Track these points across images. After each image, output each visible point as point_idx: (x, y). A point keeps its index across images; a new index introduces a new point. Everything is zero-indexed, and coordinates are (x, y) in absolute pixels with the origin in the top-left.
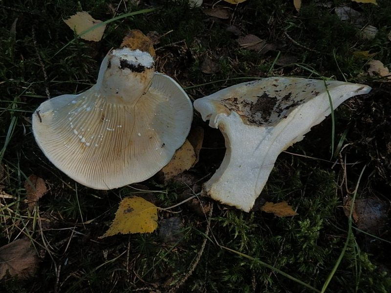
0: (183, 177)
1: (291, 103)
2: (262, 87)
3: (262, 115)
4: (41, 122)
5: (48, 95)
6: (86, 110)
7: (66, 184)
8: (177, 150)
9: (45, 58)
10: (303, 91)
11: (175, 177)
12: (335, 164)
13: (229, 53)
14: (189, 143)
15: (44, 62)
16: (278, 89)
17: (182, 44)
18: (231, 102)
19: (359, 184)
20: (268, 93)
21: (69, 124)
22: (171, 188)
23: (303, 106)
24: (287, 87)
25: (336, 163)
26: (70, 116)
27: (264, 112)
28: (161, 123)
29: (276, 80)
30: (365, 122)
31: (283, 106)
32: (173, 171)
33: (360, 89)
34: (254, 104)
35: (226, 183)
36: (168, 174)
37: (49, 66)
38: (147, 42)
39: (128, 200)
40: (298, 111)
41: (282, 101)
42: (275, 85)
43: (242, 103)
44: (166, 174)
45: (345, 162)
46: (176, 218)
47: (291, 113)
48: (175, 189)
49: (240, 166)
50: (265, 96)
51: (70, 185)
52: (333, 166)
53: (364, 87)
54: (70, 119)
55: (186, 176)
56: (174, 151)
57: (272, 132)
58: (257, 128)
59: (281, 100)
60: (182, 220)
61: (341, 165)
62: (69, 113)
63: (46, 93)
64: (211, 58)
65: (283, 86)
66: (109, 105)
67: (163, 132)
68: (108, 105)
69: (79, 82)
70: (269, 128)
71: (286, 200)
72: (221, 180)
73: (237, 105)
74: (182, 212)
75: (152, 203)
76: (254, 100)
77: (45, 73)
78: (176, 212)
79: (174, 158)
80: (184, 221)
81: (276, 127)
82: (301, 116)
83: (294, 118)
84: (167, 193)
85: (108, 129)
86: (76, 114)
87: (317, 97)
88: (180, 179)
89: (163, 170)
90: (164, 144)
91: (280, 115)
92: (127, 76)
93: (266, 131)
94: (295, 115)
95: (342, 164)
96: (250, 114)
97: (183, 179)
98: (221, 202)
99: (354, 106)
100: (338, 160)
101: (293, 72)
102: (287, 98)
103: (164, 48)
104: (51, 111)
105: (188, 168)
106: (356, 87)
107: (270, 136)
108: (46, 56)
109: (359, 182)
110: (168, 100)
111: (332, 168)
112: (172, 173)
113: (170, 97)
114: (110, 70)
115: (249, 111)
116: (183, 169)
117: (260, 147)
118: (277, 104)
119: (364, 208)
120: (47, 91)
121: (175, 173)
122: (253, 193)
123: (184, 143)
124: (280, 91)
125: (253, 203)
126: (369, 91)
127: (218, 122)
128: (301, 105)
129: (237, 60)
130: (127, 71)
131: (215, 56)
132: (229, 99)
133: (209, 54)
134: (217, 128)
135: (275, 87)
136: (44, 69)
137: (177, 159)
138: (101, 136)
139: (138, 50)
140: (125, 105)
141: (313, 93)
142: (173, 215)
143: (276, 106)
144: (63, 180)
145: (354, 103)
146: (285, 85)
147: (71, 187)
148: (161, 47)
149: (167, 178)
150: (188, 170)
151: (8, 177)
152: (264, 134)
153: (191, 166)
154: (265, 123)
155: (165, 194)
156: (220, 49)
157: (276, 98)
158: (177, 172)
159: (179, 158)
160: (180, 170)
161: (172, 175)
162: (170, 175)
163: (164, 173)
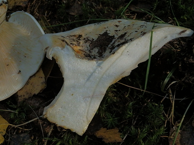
0: (33, 100)
1: (123, 41)
2: (106, 27)
3: (99, 51)
8: (31, 77)
10: (136, 31)
11: (26, 99)
12: (164, 99)
14: (41, 72)
16: (118, 29)
18: (75, 38)
19: (184, 118)
20: (108, 32)
22: (21, 109)
23: (130, 44)
24: (125, 28)
25: (165, 97)
27: (101, 48)
28: (19, 53)
29: (119, 22)
30: (188, 62)
31: (116, 44)
32: (25, 94)
33: (183, 32)
34: (94, 41)
35: (60, 109)
36: (21, 96)
40: (125, 49)
41: (118, 39)
42: (117, 26)
43: (84, 39)
44: (20, 96)
45: (174, 97)
46: (26, 134)
47: (119, 50)
49: (73, 95)
50: (106, 34)
52: (163, 100)
53: (186, 31)
55: (35, 100)
56: (28, 77)
57: (101, 66)
58: (88, 61)
59: (116, 39)
60: (32, 136)
61: (170, 100)
64: (80, 3)
65: (123, 26)
67: (20, 61)
70: (100, 62)
71: (118, 127)
72: (56, 105)
73: (79, 41)
74: (33, 130)
75: (6, 120)
76: (95, 38)
78: (27, 130)
79: (27, 83)
80: (33, 138)
81: (105, 61)
82: (128, 53)
83: (122, 54)
87: (143, 37)
89: (18, 93)
90: (20, 71)
91: (111, 51)
93: (96, 65)
94: (122, 52)
95: (171, 98)
96: (89, 49)
97: (33, 102)
98: (57, 125)
99: (178, 47)
100: (167, 94)
101: (145, 17)
102: (122, 36)
105: (37, 92)
106: (179, 29)
107: (100, 69)
109: (184, 116)
111: (161, 102)
112: (24, 96)
115: (88, 47)
116: (33, 94)
117: (91, 79)
118: (113, 42)
119: (189, 139)
122: (85, 119)
124: (120, 30)
125: (86, 128)
126: (192, 34)
127: (52, 54)
128: (128, 43)
129: (101, 5)
132: (75, 36)
134: (51, 59)
135: (116, 27)
137: (29, 84)
141: (142, 33)
142: (25, 132)
143: (112, 43)
145: (178, 45)
146: (125, 26)
149: (20, 99)
152: (95, 67)
153: (39, 91)
154: (98, 58)
155: (15, 114)
157: (114, 36)
158: (28, 96)
159: (32, 84)
160: (30, 94)
161: (24, 97)
162: (23, 97)
163: (18, 95)
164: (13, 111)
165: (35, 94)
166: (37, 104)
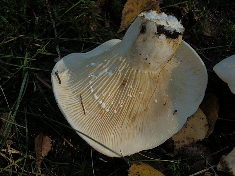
4: (60, 83)
5: (59, 53)
6: (107, 74)
7: (67, 142)
8: (189, 118)
9: (57, 16)
11: (186, 146)
13: (227, 15)
15: (55, 19)
17: (184, 5)
21: (89, 87)
22: (182, 158)
26: (90, 79)
32: (184, 140)
37: (59, 23)
38: (153, 2)
39: (136, 167)
44: (177, 142)
48: (186, 159)
51: (71, 143)
54: (91, 83)
55: (198, 147)
56: (186, 118)
62: (89, 76)
63: (56, 50)
66: (134, 70)
67: (175, 98)
68: (132, 70)
69: (86, 40)
77: (55, 30)
79: (185, 126)
84: (179, 163)
85: (129, 95)
86: (97, 77)
88: (192, 148)
89: (173, 138)
90: (176, 111)
92: (161, 42)
97: (195, 149)
103: (165, 9)
104: (67, 71)
105: (201, 138)
108: (58, 13)
110: (179, 64)
112: (183, 142)
113: (181, 61)
114: (144, 36)
116: (196, 139)
120: (58, 49)
121: (187, 143)
123: (197, 111)
130: (163, 37)
131: (215, 19)
133: (209, 16)
136: (54, 26)
137: (189, 128)
138: (121, 102)
139: (163, 13)
140: (149, 71)
144: (65, 138)
147: (72, 146)
148: (163, 8)
149: (178, 146)
150: (201, 140)
151: (16, 133)
153: (204, 136)
155: (176, 164)
156: (218, 12)
158: (189, 141)
159: (192, 127)
160: (192, 139)
161: (184, 144)
162: (181, 144)
163: (174, 141)
164: (173, 162)
165: (200, 140)
166: (201, 152)
